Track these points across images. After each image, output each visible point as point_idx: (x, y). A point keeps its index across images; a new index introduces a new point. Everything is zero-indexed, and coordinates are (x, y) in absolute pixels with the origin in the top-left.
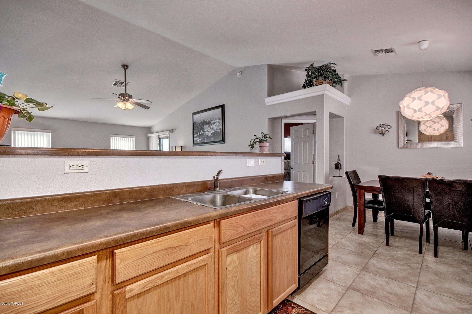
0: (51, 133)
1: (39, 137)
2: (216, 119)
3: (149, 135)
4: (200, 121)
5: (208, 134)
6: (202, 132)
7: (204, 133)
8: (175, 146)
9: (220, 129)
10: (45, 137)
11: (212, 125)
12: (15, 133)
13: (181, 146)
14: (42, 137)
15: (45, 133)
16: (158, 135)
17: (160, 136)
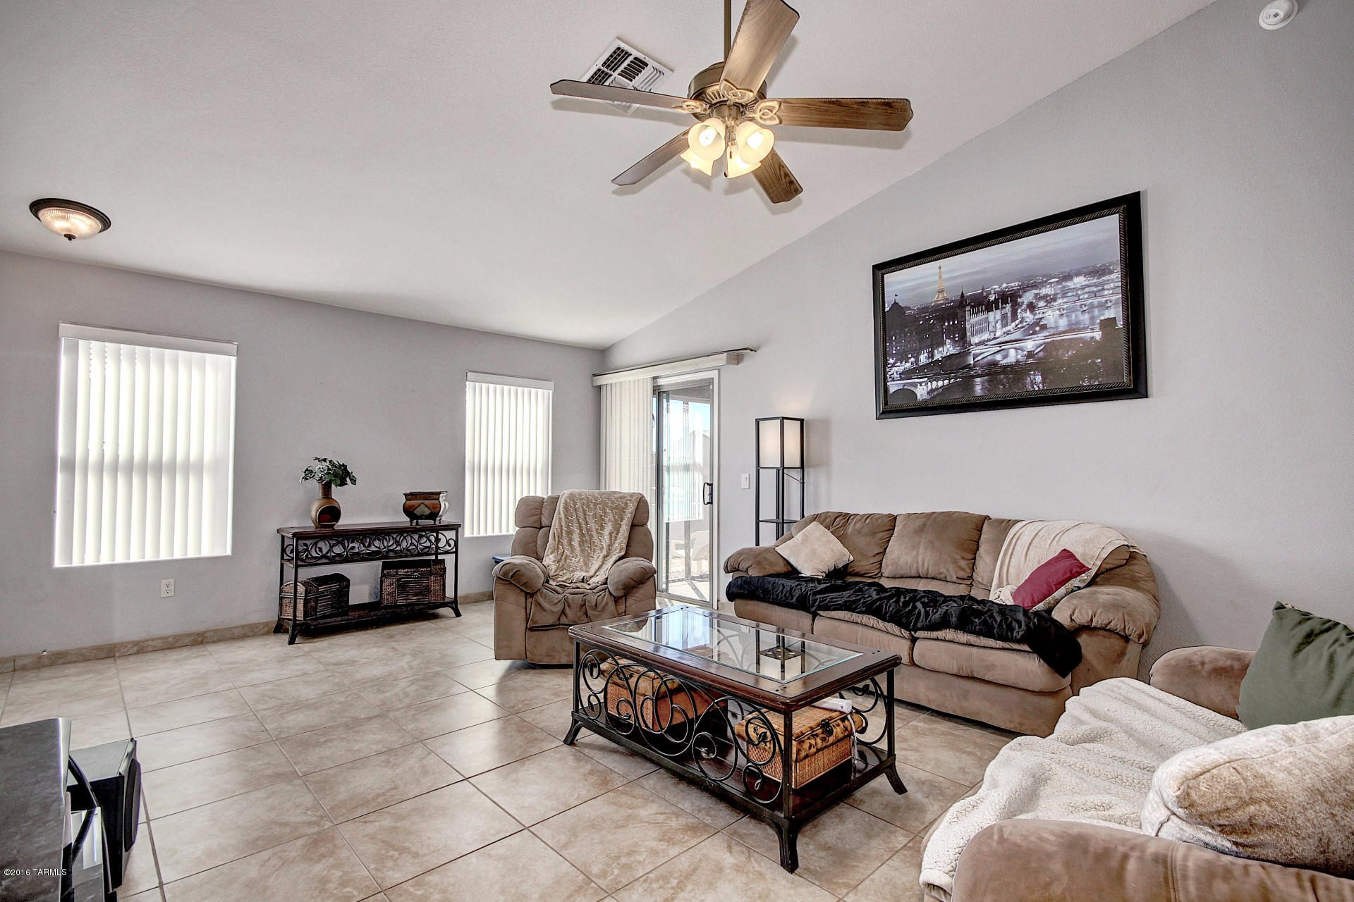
0: (234, 359)
1: (182, 370)
2: (1068, 277)
3: (603, 380)
4: (938, 299)
5: (998, 357)
6: (948, 349)
7: (964, 354)
8: (758, 421)
9: (1108, 324)
10: (209, 371)
11: (1032, 307)
12: (74, 350)
13: (802, 421)
14: (196, 374)
15: (208, 356)
16: (655, 378)
17: (661, 382)
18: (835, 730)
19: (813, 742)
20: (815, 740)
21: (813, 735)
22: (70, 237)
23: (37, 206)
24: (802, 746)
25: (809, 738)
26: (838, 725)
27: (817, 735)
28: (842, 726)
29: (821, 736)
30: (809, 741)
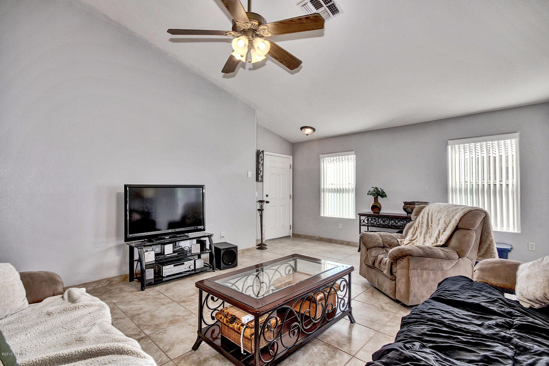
18: (234, 324)
19: (223, 317)
20: (224, 318)
21: (225, 316)
22: (307, 135)
23: (302, 128)
24: (218, 315)
25: (223, 315)
26: (238, 324)
27: (227, 317)
28: (239, 326)
29: (228, 319)
30: (222, 315)
